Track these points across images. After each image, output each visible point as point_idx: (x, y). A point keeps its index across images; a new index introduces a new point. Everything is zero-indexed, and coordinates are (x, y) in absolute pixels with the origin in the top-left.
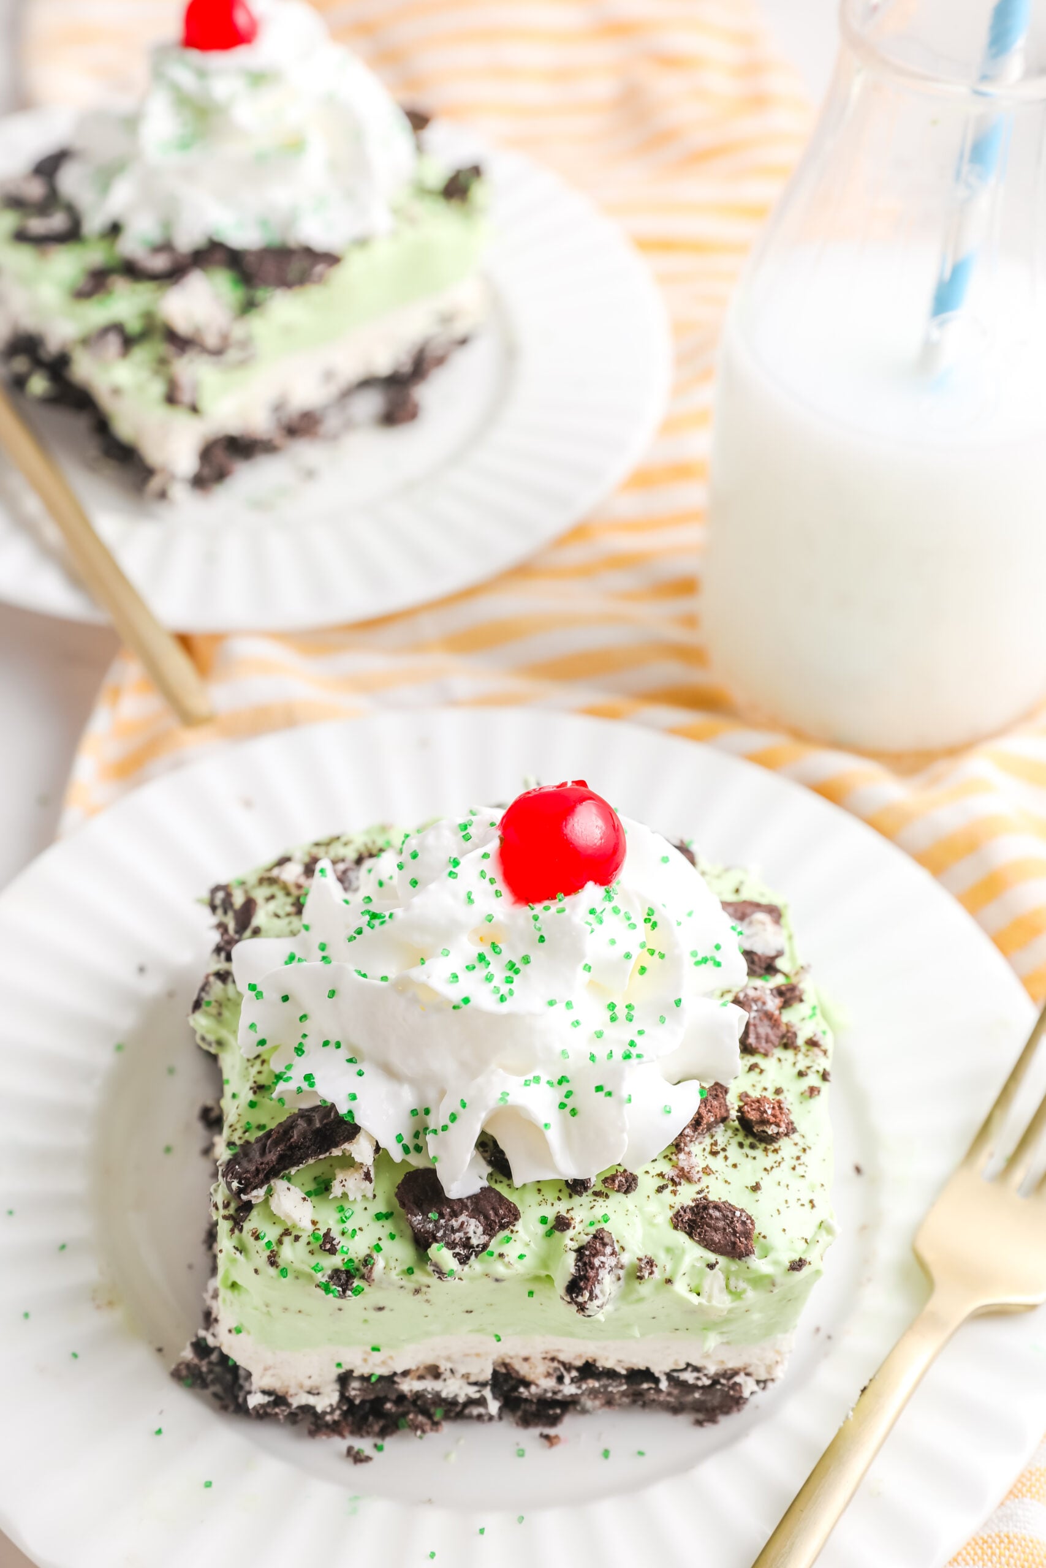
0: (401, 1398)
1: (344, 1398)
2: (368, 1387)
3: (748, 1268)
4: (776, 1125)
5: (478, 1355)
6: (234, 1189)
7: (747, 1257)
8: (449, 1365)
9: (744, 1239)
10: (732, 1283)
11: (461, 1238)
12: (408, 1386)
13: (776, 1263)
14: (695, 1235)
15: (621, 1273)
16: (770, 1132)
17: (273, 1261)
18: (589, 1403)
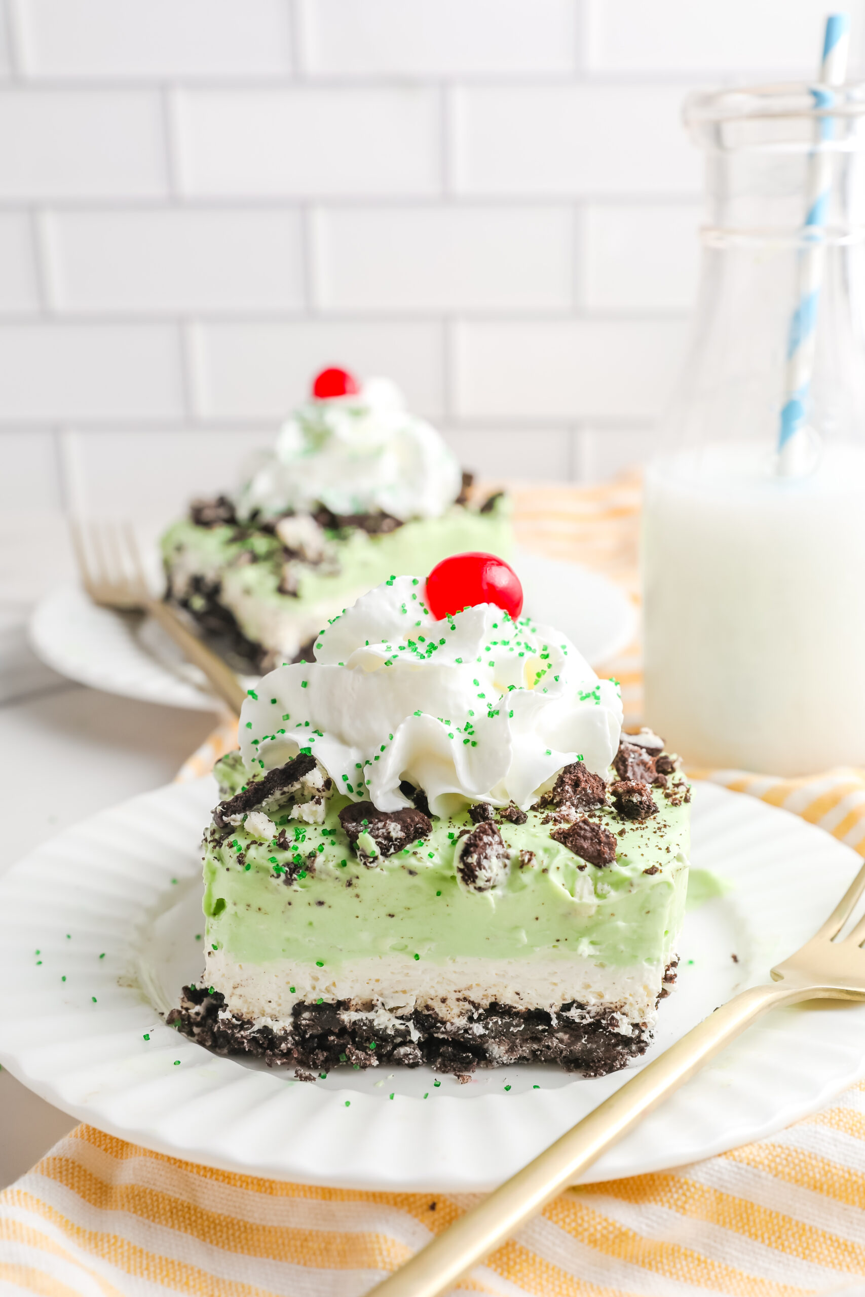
0: (343, 1031)
1: (296, 1026)
2: (315, 1016)
3: (611, 871)
4: (639, 794)
5: (404, 992)
6: (218, 812)
7: (610, 863)
8: (381, 999)
9: (608, 849)
10: (599, 886)
11: (383, 833)
12: (347, 1017)
13: (634, 870)
14: (568, 842)
15: (507, 861)
16: (635, 800)
17: (241, 860)
18: (497, 1050)
